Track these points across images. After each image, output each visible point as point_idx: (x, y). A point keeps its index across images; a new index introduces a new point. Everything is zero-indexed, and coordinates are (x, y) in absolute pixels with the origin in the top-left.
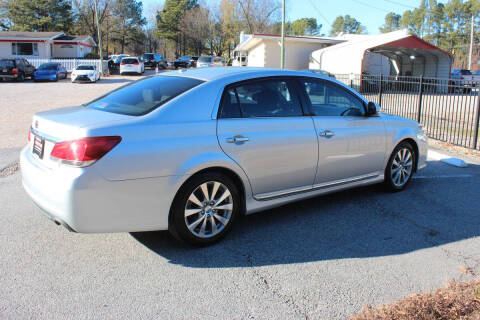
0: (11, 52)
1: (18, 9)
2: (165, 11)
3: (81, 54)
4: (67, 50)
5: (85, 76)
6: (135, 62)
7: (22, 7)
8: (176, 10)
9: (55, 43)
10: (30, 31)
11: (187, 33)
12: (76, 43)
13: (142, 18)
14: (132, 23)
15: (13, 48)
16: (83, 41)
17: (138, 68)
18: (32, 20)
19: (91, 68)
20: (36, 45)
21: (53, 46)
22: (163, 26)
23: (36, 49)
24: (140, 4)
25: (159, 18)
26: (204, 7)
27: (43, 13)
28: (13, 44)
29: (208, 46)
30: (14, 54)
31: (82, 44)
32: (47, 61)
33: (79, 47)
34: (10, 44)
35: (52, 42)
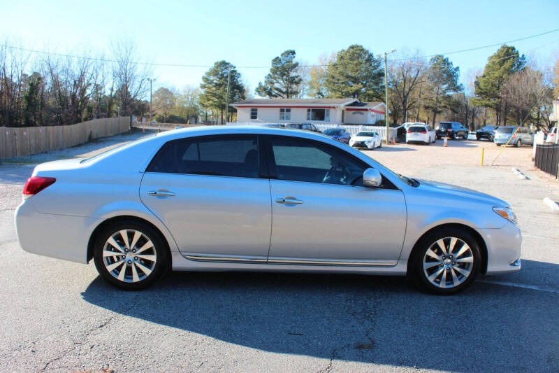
0: (306, 118)
1: (333, 78)
2: (484, 76)
3: (372, 121)
4: (358, 116)
5: (363, 143)
6: (423, 130)
7: (337, 76)
8: (497, 74)
9: (348, 110)
10: (340, 98)
11: (509, 100)
12: (366, 110)
13: (458, 84)
14: (447, 89)
15: (308, 114)
16: (374, 108)
17: (425, 137)
18: (344, 87)
19: (371, 135)
20: (328, 111)
21: (345, 112)
22: (482, 93)
23: (328, 115)
24: (457, 69)
25: (477, 84)
26: (535, 70)
27: (356, 81)
28: (309, 110)
29: (534, 115)
30: (308, 119)
31: (373, 111)
32: (335, 127)
33: (370, 114)
34: (306, 110)
35: (344, 108)
